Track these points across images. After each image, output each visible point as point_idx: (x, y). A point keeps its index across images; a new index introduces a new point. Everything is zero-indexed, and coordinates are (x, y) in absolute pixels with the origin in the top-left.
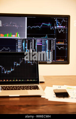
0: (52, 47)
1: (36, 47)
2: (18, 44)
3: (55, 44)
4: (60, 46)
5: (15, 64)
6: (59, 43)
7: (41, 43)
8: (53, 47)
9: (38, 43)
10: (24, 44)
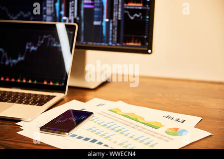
0: (115, 14)
1: (82, 12)
2: (48, 5)
3: (123, 6)
4: (133, 11)
5: (27, 47)
6: (132, 5)
7: (92, 4)
8: (118, 14)
9: (87, 4)
10: (57, 4)
